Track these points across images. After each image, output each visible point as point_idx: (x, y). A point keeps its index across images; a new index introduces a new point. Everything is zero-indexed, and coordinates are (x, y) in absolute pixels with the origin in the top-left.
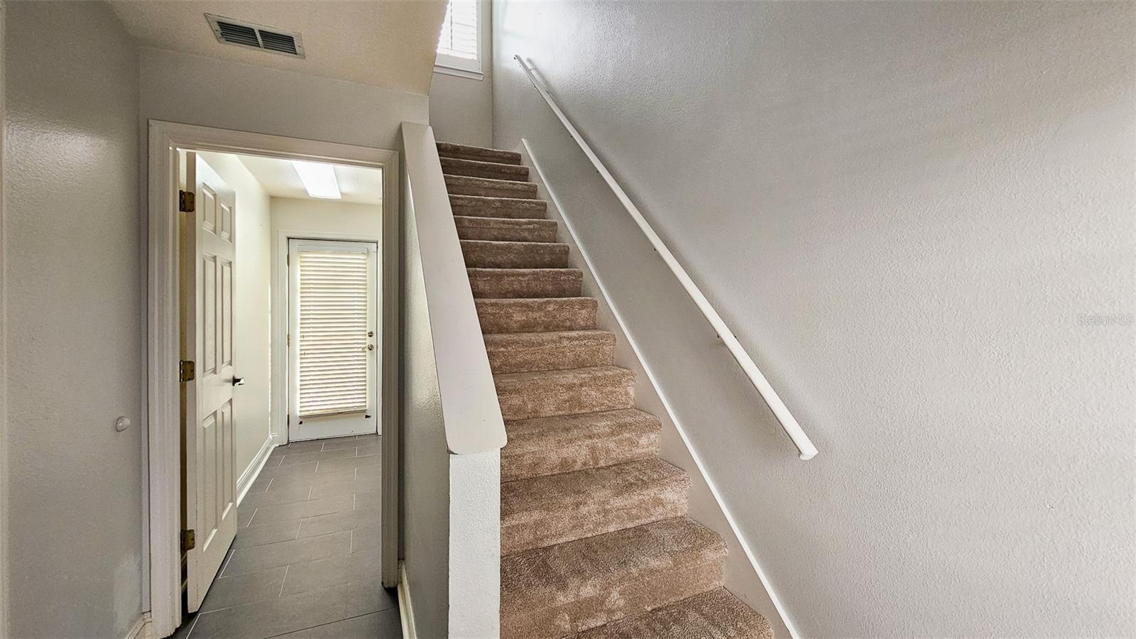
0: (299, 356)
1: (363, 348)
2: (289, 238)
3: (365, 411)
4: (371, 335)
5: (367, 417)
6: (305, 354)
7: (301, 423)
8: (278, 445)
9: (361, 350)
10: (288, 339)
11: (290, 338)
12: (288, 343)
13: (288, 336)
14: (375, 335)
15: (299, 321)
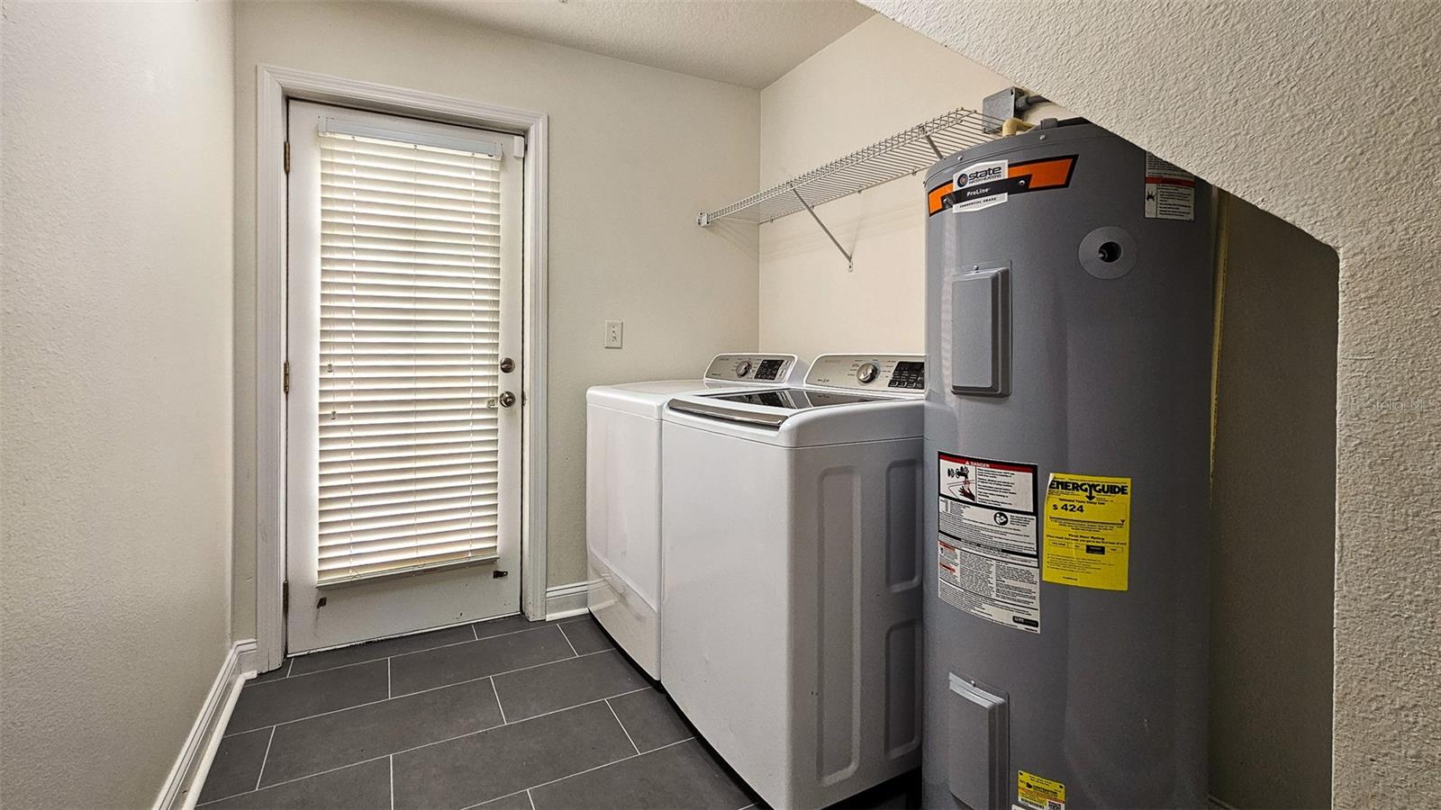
0: (317, 424)
1: (492, 401)
2: (289, 98)
3: (493, 561)
4: (507, 366)
5: (498, 574)
6: (334, 416)
7: (322, 603)
8: (253, 674)
9: (484, 405)
10: (286, 375)
11: (292, 371)
12: (286, 387)
13: (286, 365)
14: (518, 369)
15: (317, 327)
